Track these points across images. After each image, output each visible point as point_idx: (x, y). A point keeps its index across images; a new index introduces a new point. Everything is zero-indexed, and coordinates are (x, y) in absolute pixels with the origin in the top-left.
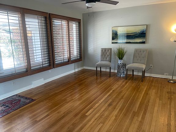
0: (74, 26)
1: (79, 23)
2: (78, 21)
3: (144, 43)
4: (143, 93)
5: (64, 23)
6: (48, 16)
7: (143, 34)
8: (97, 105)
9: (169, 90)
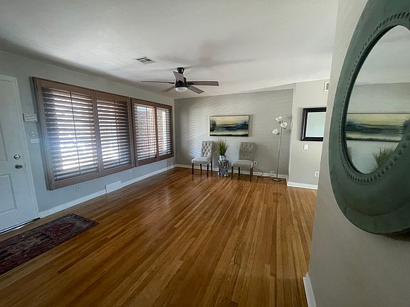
0: (163, 115)
1: (170, 111)
2: (169, 108)
3: (246, 135)
4: (247, 195)
5: (150, 110)
6: (128, 101)
7: (245, 126)
8: (190, 213)
9: (275, 191)
